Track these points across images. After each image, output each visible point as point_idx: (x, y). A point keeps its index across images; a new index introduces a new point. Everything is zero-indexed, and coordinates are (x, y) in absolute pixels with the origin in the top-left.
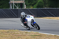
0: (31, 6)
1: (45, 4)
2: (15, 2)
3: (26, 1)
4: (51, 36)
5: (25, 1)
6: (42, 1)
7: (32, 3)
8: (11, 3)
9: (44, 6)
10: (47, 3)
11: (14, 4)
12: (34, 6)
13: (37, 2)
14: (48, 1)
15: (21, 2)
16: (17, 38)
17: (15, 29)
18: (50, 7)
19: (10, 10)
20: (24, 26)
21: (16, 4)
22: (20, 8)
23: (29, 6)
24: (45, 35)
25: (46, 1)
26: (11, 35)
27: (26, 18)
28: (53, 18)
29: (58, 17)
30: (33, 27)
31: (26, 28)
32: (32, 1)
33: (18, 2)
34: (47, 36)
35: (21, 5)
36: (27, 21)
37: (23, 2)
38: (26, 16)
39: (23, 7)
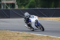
0: (23, 6)
1: (37, 4)
2: (6, 2)
3: (18, 1)
4: (43, 37)
5: (16, 1)
6: (34, 1)
7: (24, 3)
8: (3, 3)
9: (36, 6)
10: (39, 3)
11: (5, 4)
12: (26, 6)
13: (29, 2)
14: (40, 1)
15: (13, 2)
16: (8, 39)
17: (6, 30)
18: (42, 7)
19: (1, 10)
20: (28, 27)
21: (7, 4)
22: (12, 8)
23: (20, 6)
24: (37, 36)
25: (38, 1)
26: (3, 36)
27: (30, 19)
28: (45, 19)
29: (50, 17)
30: (37, 28)
31: (30, 29)
32: (24, 1)
33: (9, 2)
34: (39, 37)
35: (13, 5)
36: (31, 22)
37: (14, 2)
38: (30, 16)
39: (15, 7)
